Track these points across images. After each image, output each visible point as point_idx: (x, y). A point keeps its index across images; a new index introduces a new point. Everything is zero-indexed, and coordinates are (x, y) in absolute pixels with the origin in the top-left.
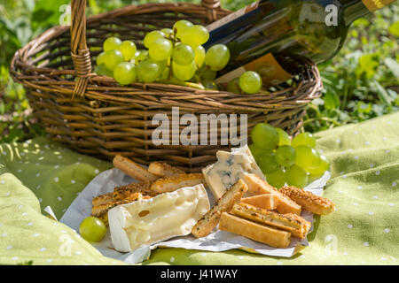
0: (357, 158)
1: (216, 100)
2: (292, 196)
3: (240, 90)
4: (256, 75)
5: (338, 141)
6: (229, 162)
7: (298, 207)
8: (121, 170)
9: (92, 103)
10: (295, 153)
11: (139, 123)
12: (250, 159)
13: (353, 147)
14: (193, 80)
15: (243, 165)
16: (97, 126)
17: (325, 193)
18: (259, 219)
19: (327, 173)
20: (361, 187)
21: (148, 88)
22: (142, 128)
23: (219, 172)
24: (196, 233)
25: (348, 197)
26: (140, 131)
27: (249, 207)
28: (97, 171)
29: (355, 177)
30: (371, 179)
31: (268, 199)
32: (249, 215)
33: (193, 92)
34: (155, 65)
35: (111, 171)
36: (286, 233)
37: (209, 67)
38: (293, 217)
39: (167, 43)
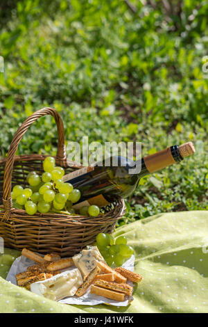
0: (146, 246)
1: (79, 221)
2: (122, 273)
3: (88, 215)
4: (97, 207)
5: (134, 235)
6: (89, 255)
7: (125, 279)
8: (25, 255)
9: (11, 223)
10: (119, 249)
11: (36, 232)
12: (98, 253)
13: (143, 238)
14: (64, 210)
15: (95, 256)
16: (12, 233)
17: (135, 269)
18: (110, 288)
19: (133, 256)
20: (152, 264)
21: (43, 216)
22: (37, 234)
23: (84, 261)
24: (78, 294)
25: (148, 271)
26: (36, 236)
27: (105, 282)
28: (13, 258)
29: (148, 259)
30: (156, 260)
31: (111, 276)
32: (105, 286)
33: (66, 217)
34: (47, 205)
35: (20, 257)
36: (123, 294)
37: (70, 201)
38: (125, 285)
39: (52, 192)
